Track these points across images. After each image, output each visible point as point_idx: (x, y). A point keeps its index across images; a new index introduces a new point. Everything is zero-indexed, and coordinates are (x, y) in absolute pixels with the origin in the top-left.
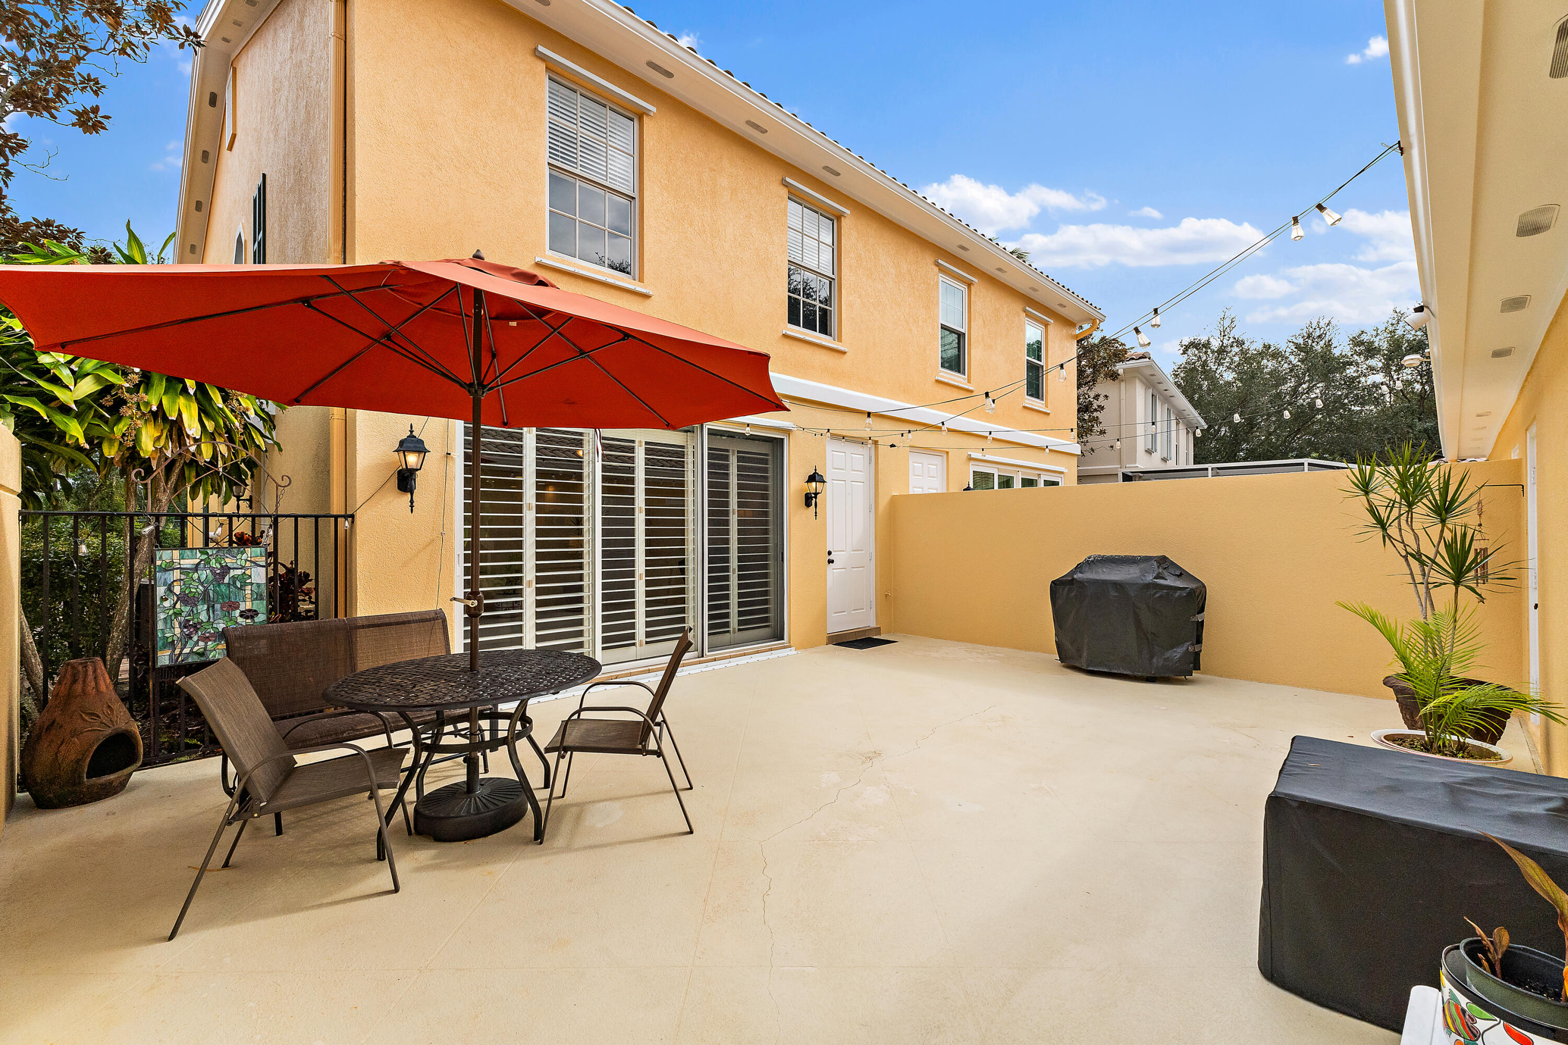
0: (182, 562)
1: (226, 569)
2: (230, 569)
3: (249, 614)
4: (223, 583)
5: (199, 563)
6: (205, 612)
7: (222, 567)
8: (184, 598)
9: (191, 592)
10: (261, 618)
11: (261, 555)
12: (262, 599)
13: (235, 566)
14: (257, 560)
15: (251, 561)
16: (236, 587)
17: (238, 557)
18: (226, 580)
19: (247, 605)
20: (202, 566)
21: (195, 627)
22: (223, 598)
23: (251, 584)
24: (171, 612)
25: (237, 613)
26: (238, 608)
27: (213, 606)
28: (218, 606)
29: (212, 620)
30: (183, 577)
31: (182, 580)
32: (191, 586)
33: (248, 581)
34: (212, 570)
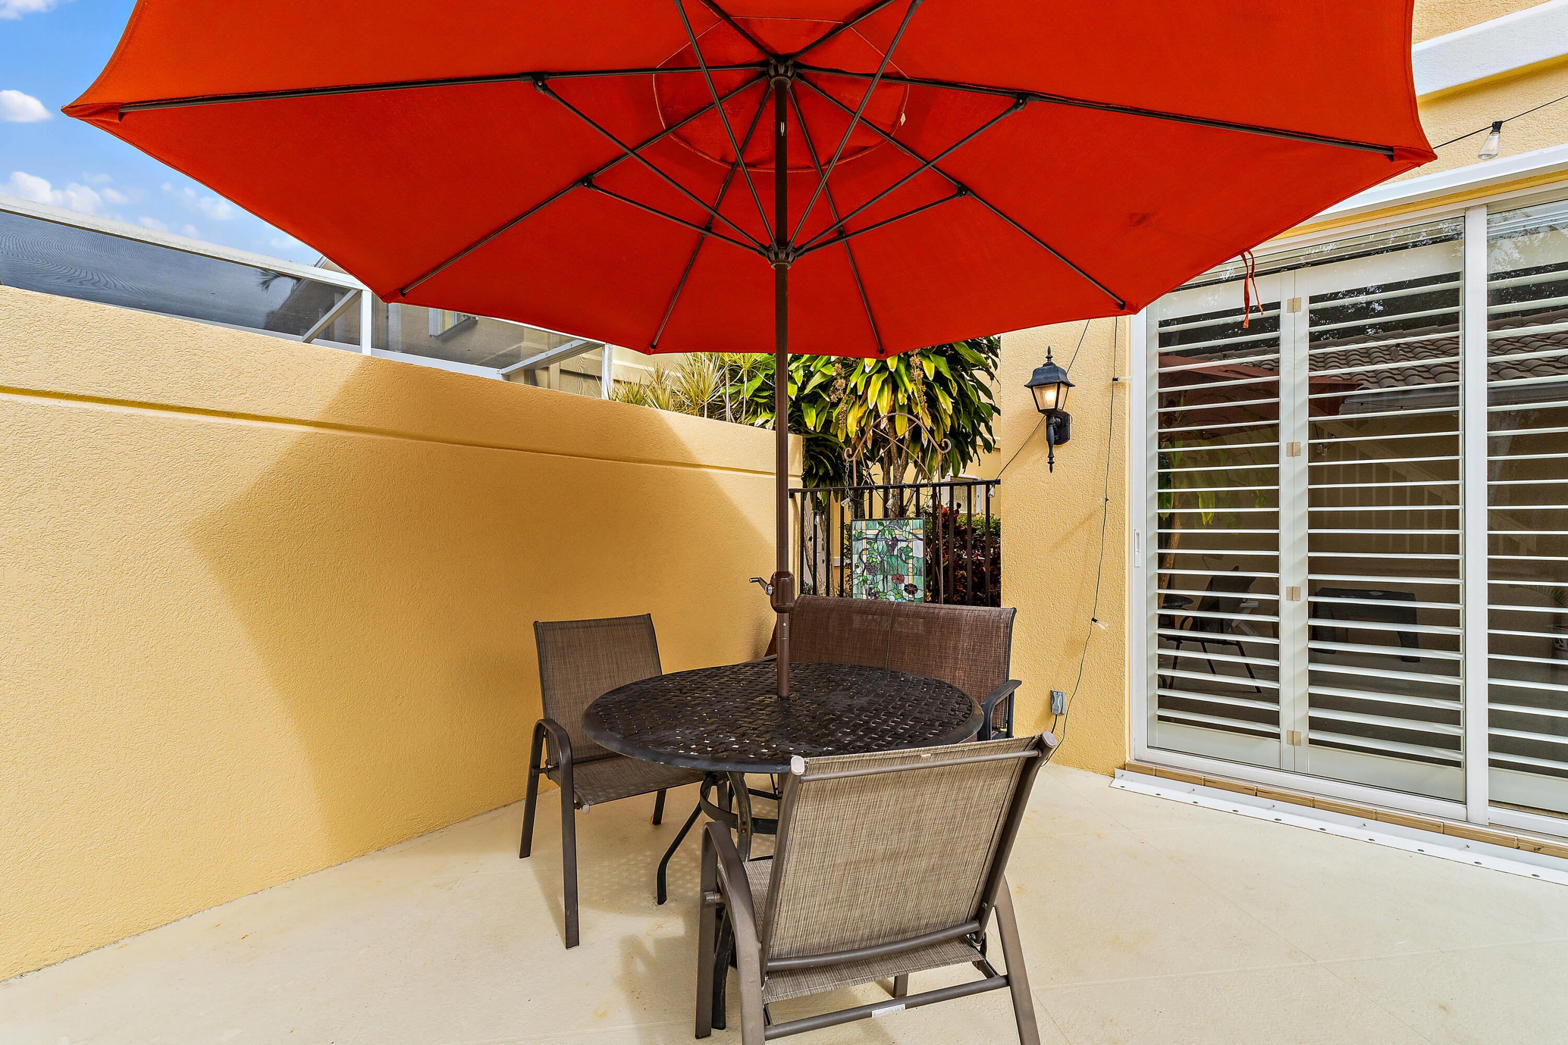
0: (868, 532)
1: (895, 541)
2: (898, 540)
3: (911, 589)
4: (893, 555)
5: (877, 535)
6: (881, 582)
7: (893, 538)
8: (869, 567)
9: (873, 561)
10: (920, 594)
11: (920, 528)
12: (920, 575)
13: (902, 538)
14: (917, 533)
15: (912, 533)
16: (902, 560)
17: (904, 529)
18: (895, 553)
19: (909, 580)
20: (879, 536)
21: (875, 595)
22: (893, 570)
23: (913, 557)
24: (861, 579)
25: (902, 586)
26: (903, 581)
27: (887, 577)
28: (890, 577)
29: (886, 591)
30: (868, 546)
31: (868, 549)
32: (873, 556)
33: (911, 554)
34: (886, 540)
